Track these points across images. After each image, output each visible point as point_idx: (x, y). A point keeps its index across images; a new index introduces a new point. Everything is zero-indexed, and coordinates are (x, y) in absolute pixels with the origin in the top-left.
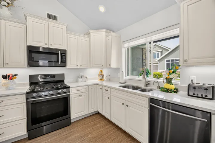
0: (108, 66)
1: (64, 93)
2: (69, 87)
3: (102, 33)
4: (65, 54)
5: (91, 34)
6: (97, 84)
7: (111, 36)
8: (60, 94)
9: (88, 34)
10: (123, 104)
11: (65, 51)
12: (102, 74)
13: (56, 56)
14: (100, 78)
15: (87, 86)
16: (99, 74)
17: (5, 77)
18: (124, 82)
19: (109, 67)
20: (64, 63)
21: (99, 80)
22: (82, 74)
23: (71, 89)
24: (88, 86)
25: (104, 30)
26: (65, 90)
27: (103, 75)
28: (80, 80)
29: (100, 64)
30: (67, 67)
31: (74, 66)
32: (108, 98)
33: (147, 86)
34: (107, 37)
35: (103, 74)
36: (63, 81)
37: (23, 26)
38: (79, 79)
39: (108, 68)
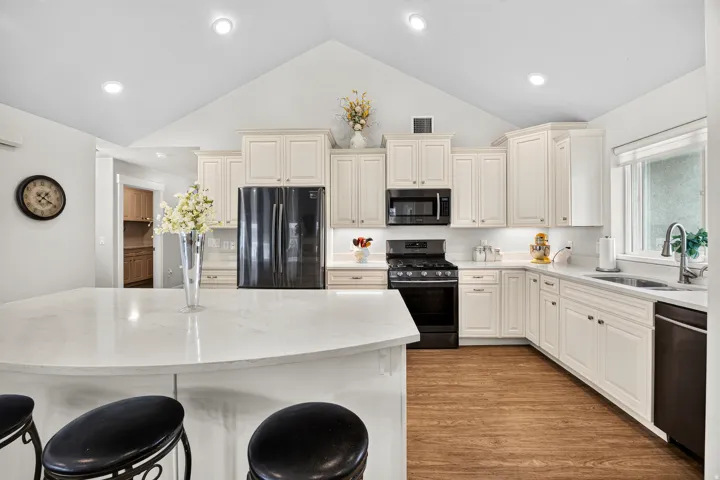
0: (561, 222)
1: (447, 278)
2: (456, 268)
3: (543, 134)
4: (449, 198)
5: (511, 139)
6: (525, 269)
7: (568, 140)
8: (438, 278)
9: (500, 142)
10: (590, 318)
11: (449, 191)
12: (544, 245)
13: (431, 204)
14: (537, 254)
15: (497, 271)
16: (534, 243)
17: (356, 242)
18: (612, 267)
19: (564, 224)
20: (445, 218)
21: (534, 260)
22: (486, 243)
23: (460, 272)
24: (500, 269)
25: (549, 125)
26: (449, 273)
27: (548, 247)
28: (480, 256)
29: (536, 218)
30: (452, 225)
31: (467, 223)
32: (554, 303)
33: (690, 283)
34: (557, 142)
35: (547, 244)
36: (442, 256)
37: (381, 157)
38: (478, 253)
39: (561, 227)
